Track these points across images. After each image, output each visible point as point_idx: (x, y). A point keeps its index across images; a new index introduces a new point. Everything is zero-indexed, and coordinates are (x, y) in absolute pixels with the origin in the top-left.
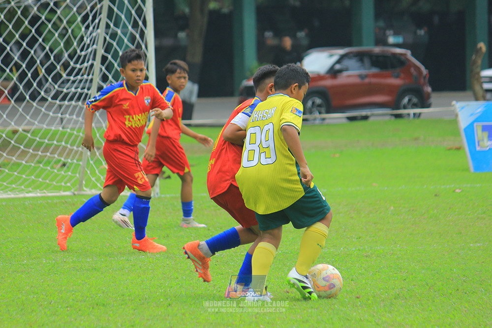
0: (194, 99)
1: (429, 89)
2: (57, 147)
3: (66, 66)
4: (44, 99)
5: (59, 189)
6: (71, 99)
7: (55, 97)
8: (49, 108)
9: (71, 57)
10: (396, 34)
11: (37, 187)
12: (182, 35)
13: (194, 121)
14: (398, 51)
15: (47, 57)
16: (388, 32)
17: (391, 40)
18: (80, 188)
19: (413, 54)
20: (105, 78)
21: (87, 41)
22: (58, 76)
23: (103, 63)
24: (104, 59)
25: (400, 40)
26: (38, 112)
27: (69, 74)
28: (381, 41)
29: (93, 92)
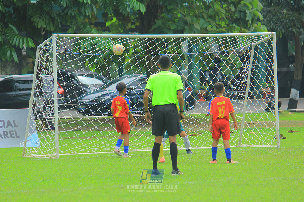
0: (297, 98)
13: (297, 109)
18: (240, 144)
20: (252, 89)
23: (251, 81)
29: (246, 95)
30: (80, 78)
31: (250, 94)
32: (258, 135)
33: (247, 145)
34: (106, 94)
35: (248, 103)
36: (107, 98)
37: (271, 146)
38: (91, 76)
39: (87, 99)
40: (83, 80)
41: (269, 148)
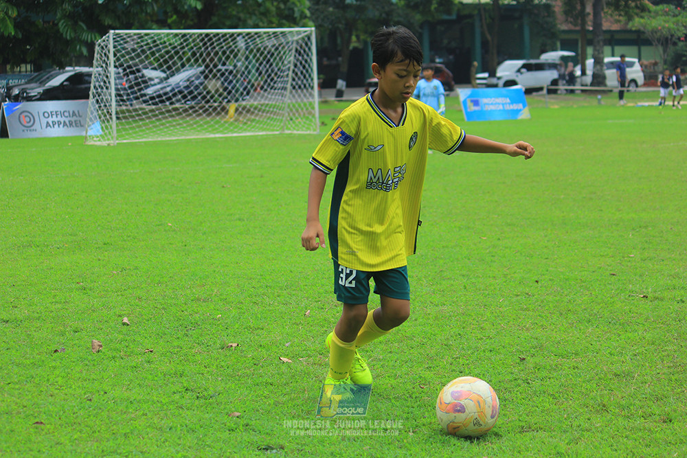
0: (344, 88)
1: (453, 83)
2: (272, 112)
3: (276, 74)
4: (266, 90)
5: (273, 130)
6: (279, 89)
7: (271, 88)
8: (269, 93)
9: (279, 70)
10: (440, 57)
11: (263, 130)
12: (340, 59)
13: (344, 98)
14: (439, 65)
15: (267, 71)
16: (436, 57)
17: (438, 60)
18: (283, 130)
19: (446, 67)
20: (294, 80)
21: (286, 62)
22: (272, 80)
24: (294, 71)
25: (441, 60)
26: (263, 96)
27: (278, 78)
28: (433, 61)
29: (289, 86)
30: (146, 72)
31: (292, 85)
32: (299, 123)
33: (289, 132)
34: (165, 87)
35: (291, 92)
36: (168, 89)
37: (312, 132)
38: (155, 69)
39: (150, 91)
40: (149, 73)
41: (309, 135)
